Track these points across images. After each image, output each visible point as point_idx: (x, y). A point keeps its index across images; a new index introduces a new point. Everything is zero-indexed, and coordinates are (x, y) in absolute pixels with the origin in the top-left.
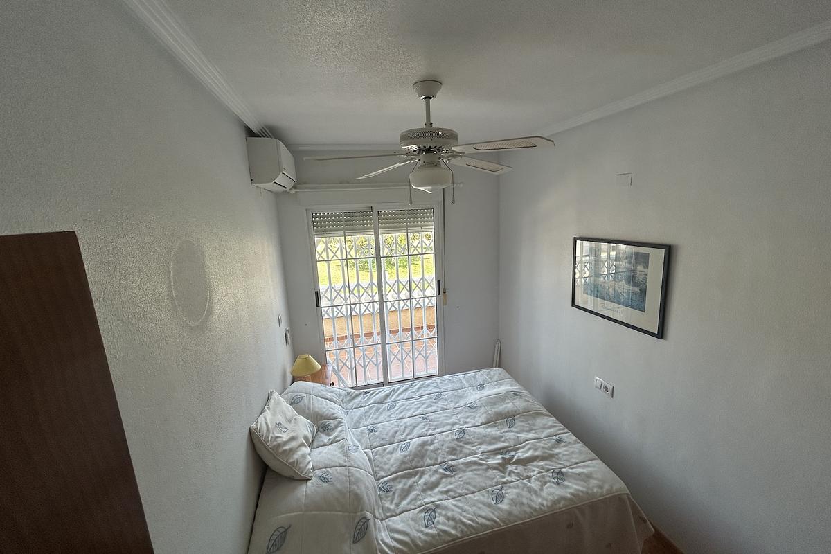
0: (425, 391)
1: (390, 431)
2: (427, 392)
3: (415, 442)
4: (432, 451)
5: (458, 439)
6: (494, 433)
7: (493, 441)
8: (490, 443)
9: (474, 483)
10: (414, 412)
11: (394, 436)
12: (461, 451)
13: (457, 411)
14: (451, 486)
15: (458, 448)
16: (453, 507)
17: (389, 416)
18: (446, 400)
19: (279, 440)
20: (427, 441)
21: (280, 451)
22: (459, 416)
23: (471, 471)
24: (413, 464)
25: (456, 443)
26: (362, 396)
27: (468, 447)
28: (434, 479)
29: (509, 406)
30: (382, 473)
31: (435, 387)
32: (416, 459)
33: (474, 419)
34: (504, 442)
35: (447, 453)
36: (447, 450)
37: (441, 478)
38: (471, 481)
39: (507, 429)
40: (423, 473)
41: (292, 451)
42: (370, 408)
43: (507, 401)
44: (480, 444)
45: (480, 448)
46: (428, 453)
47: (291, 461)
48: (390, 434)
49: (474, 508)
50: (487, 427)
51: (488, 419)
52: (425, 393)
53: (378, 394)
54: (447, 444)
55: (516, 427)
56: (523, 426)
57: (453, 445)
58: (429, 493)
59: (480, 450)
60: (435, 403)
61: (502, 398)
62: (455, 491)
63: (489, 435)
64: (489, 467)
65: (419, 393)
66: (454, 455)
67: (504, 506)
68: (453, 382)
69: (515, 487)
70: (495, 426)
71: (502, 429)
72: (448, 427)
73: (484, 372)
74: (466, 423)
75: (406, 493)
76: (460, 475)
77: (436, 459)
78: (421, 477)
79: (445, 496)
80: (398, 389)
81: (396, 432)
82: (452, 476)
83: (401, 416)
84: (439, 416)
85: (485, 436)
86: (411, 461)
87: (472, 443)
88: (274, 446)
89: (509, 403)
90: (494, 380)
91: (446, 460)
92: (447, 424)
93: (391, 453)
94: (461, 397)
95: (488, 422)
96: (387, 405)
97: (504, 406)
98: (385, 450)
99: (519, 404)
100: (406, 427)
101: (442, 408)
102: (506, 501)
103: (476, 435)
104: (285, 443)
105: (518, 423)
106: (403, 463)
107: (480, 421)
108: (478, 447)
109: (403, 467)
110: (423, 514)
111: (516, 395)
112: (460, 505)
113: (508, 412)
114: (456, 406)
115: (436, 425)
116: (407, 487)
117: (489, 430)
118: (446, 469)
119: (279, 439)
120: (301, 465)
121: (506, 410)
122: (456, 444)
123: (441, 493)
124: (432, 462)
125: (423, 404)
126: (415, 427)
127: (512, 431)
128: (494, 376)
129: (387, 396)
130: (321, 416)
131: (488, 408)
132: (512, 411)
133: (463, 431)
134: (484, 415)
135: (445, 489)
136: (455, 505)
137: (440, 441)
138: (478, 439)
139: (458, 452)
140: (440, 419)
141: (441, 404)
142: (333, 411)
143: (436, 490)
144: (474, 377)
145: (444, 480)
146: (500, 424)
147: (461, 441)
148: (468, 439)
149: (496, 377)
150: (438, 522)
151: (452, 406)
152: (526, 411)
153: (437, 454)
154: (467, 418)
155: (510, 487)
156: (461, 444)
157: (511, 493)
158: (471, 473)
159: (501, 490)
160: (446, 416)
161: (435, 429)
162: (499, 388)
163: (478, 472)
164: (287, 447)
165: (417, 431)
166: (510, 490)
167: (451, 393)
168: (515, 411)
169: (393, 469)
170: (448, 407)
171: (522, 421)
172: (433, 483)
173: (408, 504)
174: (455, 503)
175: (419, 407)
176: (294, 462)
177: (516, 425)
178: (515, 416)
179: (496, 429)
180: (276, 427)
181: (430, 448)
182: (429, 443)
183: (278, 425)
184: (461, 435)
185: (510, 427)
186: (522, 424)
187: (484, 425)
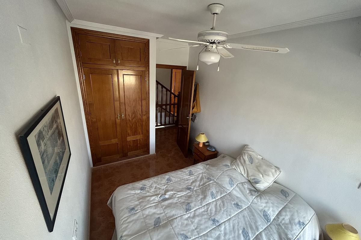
3: (210, 200)
4: (199, 196)
5: (189, 203)
6: (169, 211)
7: (170, 205)
8: (171, 204)
9: (178, 184)
14: (187, 182)
15: (187, 199)
16: (184, 175)
23: (180, 189)
24: (205, 188)
25: (189, 201)
27: (183, 201)
28: (194, 184)
33: (182, 223)
34: (164, 205)
35: (192, 195)
36: (193, 197)
37: (191, 185)
38: (179, 185)
39: (161, 216)
40: (199, 186)
44: (177, 203)
45: (177, 200)
46: (201, 194)
49: (177, 176)
50: (173, 215)
51: (173, 223)
54: (194, 200)
55: (155, 218)
56: (150, 220)
57: (191, 199)
58: (194, 180)
59: (176, 199)
62: (185, 180)
64: (172, 190)
66: (189, 196)
67: (167, 177)
69: (162, 183)
70: (168, 217)
71: (164, 216)
74: (187, 220)
75: (202, 178)
76: (184, 187)
78: (199, 184)
79: (188, 179)
82: (187, 186)
85: (174, 207)
87: (181, 203)
91: (192, 193)
92: (198, 216)
93: (217, 191)
95: (172, 220)
98: (221, 194)
102: (166, 178)
103: (179, 208)
105: (152, 222)
107: (177, 220)
109: (208, 186)
110: (193, 173)
112: (182, 177)
113: (158, 231)
115: (205, 215)
116: (202, 180)
117: (172, 213)
118: (191, 188)
120: (235, 163)
122: (189, 200)
123: (190, 180)
124: (197, 191)
126: (216, 212)
127: (158, 214)
131: (172, 232)
132: (155, 232)
133: (187, 210)
134: (175, 225)
135: (188, 181)
136: (183, 176)
137: (198, 202)
138: (178, 206)
143: (191, 181)
145: (190, 184)
146: (164, 220)
147: (187, 203)
148: (183, 205)
150: (188, 171)
152: (144, 234)
153: (196, 194)
154: (187, 224)
155: (164, 184)
156: (187, 201)
157: (164, 181)
158: (180, 188)
159: (168, 182)
161: (204, 212)
163: (177, 188)
166: (164, 182)
171: (150, 224)
172: (194, 183)
173: (199, 176)
174: (184, 177)
177: (154, 220)
178: (154, 228)
179: (168, 215)
180: (250, 155)
181: (201, 197)
182: (203, 200)
183: (251, 157)
184: (187, 207)
185: (159, 218)
186: (150, 222)
187: (175, 218)
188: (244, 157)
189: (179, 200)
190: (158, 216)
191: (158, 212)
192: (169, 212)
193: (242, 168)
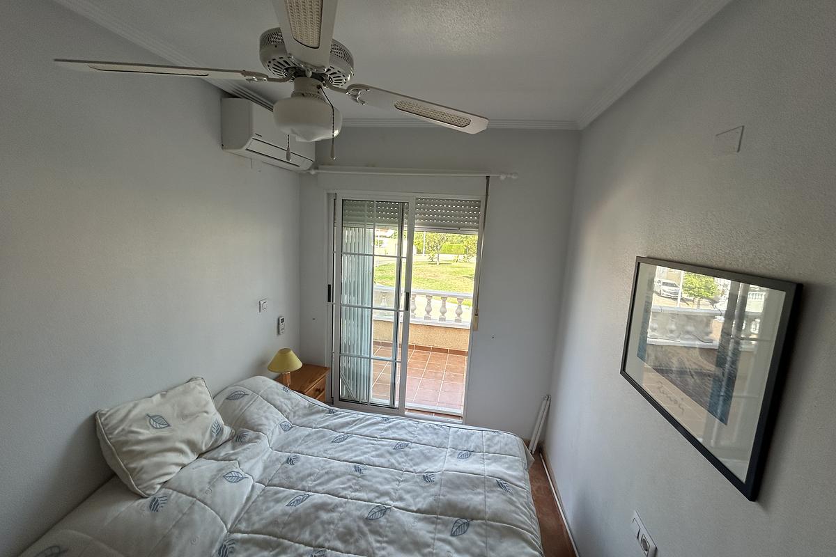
0: (394, 433)
1: (307, 469)
2: (395, 436)
3: (317, 498)
4: (323, 523)
5: (367, 521)
6: (422, 533)
7: (410, 546)
8: (403, 549)
10: (356, 456)
11: (302, 479)
12: (357, 541)
13: (406, 475)
15: (357, 535)
17: (325, 451)
18: (407, 455)
19: (131, 437)
20: (329, 504)
21: (125, 449)
22: (403, 485)
24: (284, 530)
25: (362, 524)
26: (322, 415)
27: (371, 538)
29: (474, 499)
30: (243, 526)
31: (410, 432)
32: (293, 525)
33: (414, 499)
35: (338, 535)
36: (341, 529)
39: (447, 536)
41: (143, 455)
42: (316, 433)
43: (479, 490)
44: (390, 542)
45: (384, 549)
46: (316, 522)
47: (133, 466)
48: (301, 475)
50: (421, 520)
51: (431, 506)
52: (391, 436)
53: (340, 417)
54: (347, 521)
55: (462, 540)
56: (474, 543)
57: (354, 526)
60: (391, 454)
61: (474, 482)
63: (411, 533)
65: (385, 433)
66: (345, 541)
68: (437, 434)
70: (433, 523)
71: (440, 532)
72: (372, 495)
73: (487, 433)
74: (401, 499)
77: (317, 537)
80: (368, 419)
81: (310, 475)
83: (337, 455)
84: (378, 474)
85: (405, 532)
86: (285, 524)
87: (380, 535)
88: (118, 441)
89: (479, 493)
90: (492, 450)
91: (327, 545)
92: (376, 491)
93: (278, 501)
94: (428, 458)
95: (429, 514)
96: (339, 434)
97: (470, 496)
98: (276, 493)
99: (493, 502)
100: (327, 473)
101: (393, 464)
103: (396, 526)
104: (139, 442)
105: (471, 535)
106: (275, 522)
107: (419, 506)
108: (384, 545)
109: (270, 529)
111: (500, 485)
113: (468, 507)
114: (411, 470)
115: (361, 486)
117: (420, 525)
119: (132, 435)
120: (144, 476)
121: (468, 503)
122: (359, 526)
125: (377, 449)
126: (337, 477)
127: (449, 543)
128: (496, 444)
129: (347, 424)
130: (246, 423)
131: (444, 489)
132: (474, 508)
133: (384, 511)
134: (431, 499)
137: (345, 512)
139: (352, 540)
140: (374, 480)
141: (397, 459)
142: (264, 421)
144: (468, 437)
146: (445, 524)
147: (369, 525)
148: (381, 527)
149: (497, 447)
151: (407, 466)
152: (496, 518)
153: (325, 531)
154: (408, 492)
156: (366, 529)
160: (386, 479)
161: (356, 490)
162: (488, 464)
164: (138, 448)
165: (334, 485)
167: (422, 447)
168: (479, 512)
169: (257, 526)
170: (400, 467)
171: (478, 534)
175: (368, 452)
176: (135, 469)
177: (465, 536)
178: (472, 520)
179: (431, 527)
180: (144, 418)
181: (325, 516)
182: (330, 507)
183: (151, 417)
184: (378, 515)
185: (452, 535)
186: (476, 538)
187: (420, 513)
188: (141, 437)
189: (378, 545)
190: (454, 539)
191: (448, 548)
192: (425, 532)
193: (172, 457)
